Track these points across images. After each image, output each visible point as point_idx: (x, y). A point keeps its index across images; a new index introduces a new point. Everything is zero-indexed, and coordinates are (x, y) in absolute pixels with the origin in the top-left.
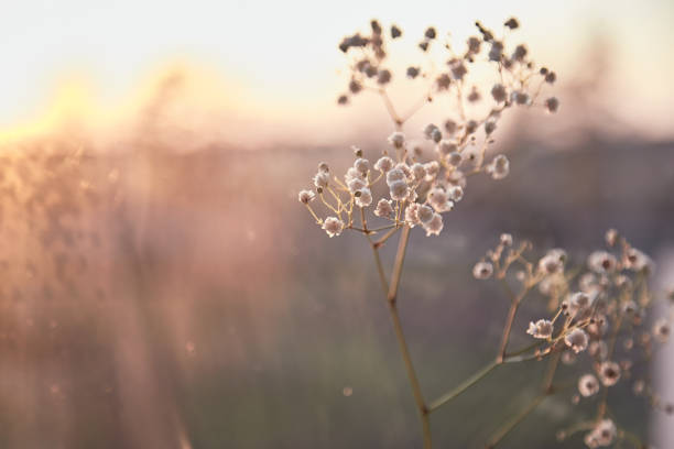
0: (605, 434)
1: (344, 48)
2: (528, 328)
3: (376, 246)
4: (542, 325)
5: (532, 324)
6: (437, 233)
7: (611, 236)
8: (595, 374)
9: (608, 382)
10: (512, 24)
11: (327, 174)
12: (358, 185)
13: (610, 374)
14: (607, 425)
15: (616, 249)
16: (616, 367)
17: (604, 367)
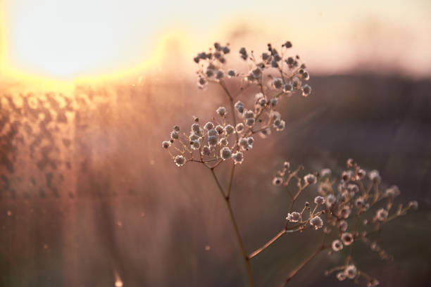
0: (351, 272)
1: (197, 60)
2: (287, 216)
3: (212, 169)
4: (294, 214)
5: (289, 214)
6: (241, 162)
7: (349, 162)
8: (339, 239)
9: (347, 243)
10: (289, 45)
11: (177, 132)
12: (194, 138)
13: (348, 239)
14: (352, 268)
15: (353, 169)
16: (351, 235)
17: (344, 235)
